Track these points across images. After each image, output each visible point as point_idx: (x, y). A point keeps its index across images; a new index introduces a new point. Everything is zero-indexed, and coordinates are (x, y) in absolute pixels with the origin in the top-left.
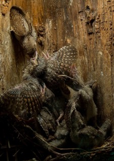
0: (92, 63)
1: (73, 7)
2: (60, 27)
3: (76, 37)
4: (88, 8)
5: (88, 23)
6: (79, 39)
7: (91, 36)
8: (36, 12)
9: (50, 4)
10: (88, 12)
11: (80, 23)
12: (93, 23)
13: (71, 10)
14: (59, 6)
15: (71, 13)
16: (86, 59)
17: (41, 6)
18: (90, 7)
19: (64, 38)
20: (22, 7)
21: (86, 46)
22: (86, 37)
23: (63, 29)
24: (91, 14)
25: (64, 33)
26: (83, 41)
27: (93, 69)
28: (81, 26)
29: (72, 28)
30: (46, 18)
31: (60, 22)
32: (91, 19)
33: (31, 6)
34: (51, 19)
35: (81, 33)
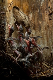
0: (51, 34)
1: (43, 6)
2: (36, 16)
3: (43, 21)
4: (49, 7)
5: (49, 15)
6: (45, 22)
7: (51, 21)
8: (25, 9)
9: (32, 5)
10: (49, 9)
11: (46, 14)
12: (52, 15)
13: (41, 8)
14: (36, 6)
15: (42, 9)
16: (48, 32)
17: (27, 6)
18: (50, 7)
19: (38, 21)
20: (19, 6)
21: (48, 25)
22: (48, 21)
23: (37, 17)
24: (51, 10)
25: (38, 19)
26: (47, 23)
27: (51, 36)
28: (46, 16)
29: (42, 17)
30: (30, 11)
31: (36, 13)
32: (50, 13)
33: (22, 6)
34: (32, 12)
35: (46, 19)
